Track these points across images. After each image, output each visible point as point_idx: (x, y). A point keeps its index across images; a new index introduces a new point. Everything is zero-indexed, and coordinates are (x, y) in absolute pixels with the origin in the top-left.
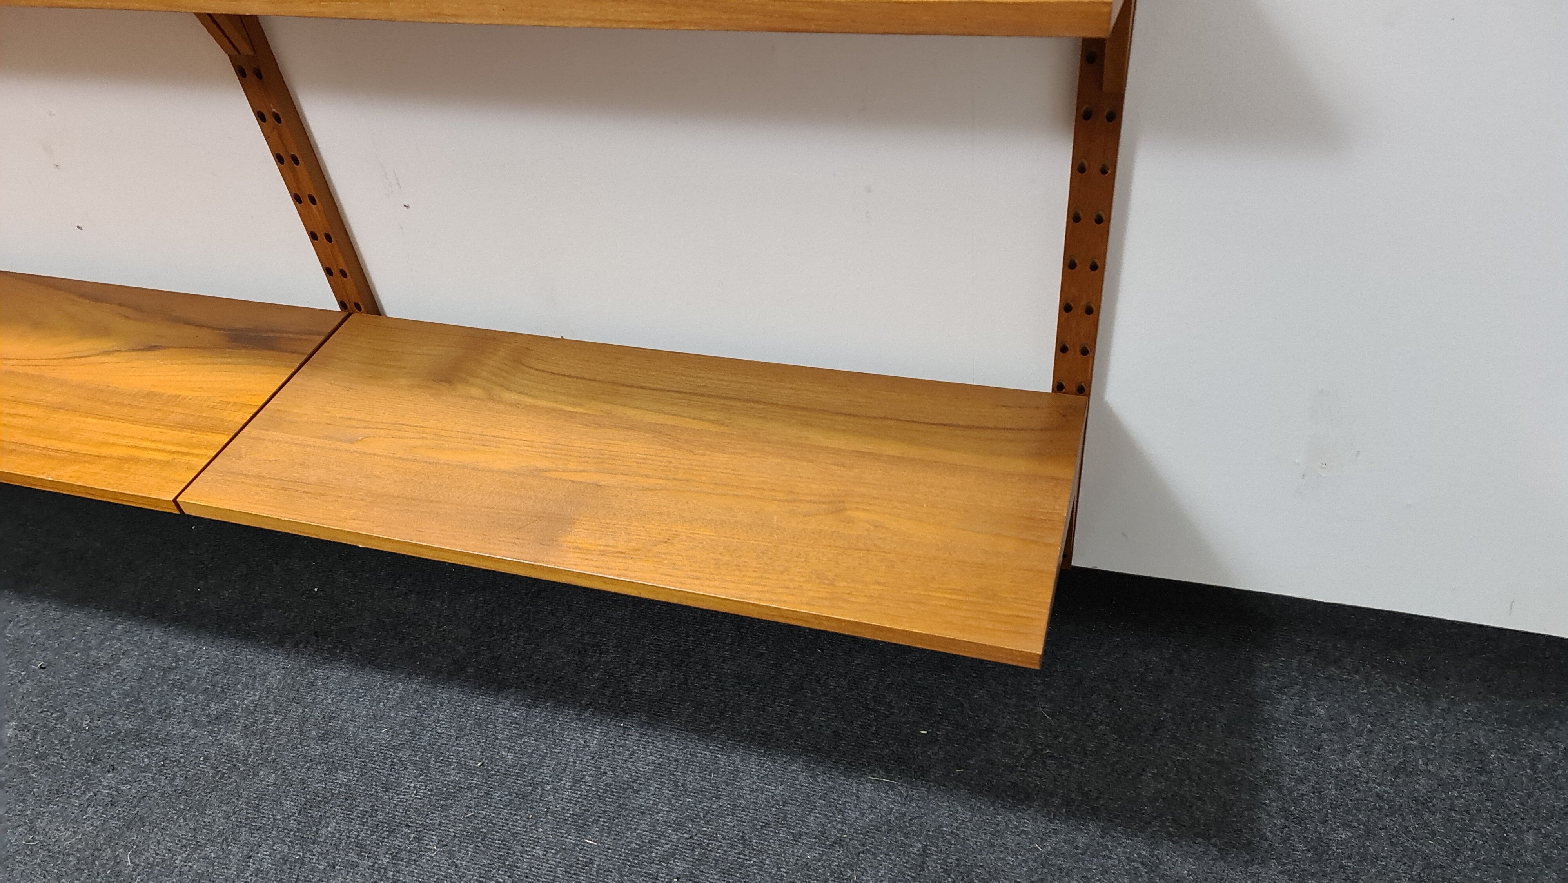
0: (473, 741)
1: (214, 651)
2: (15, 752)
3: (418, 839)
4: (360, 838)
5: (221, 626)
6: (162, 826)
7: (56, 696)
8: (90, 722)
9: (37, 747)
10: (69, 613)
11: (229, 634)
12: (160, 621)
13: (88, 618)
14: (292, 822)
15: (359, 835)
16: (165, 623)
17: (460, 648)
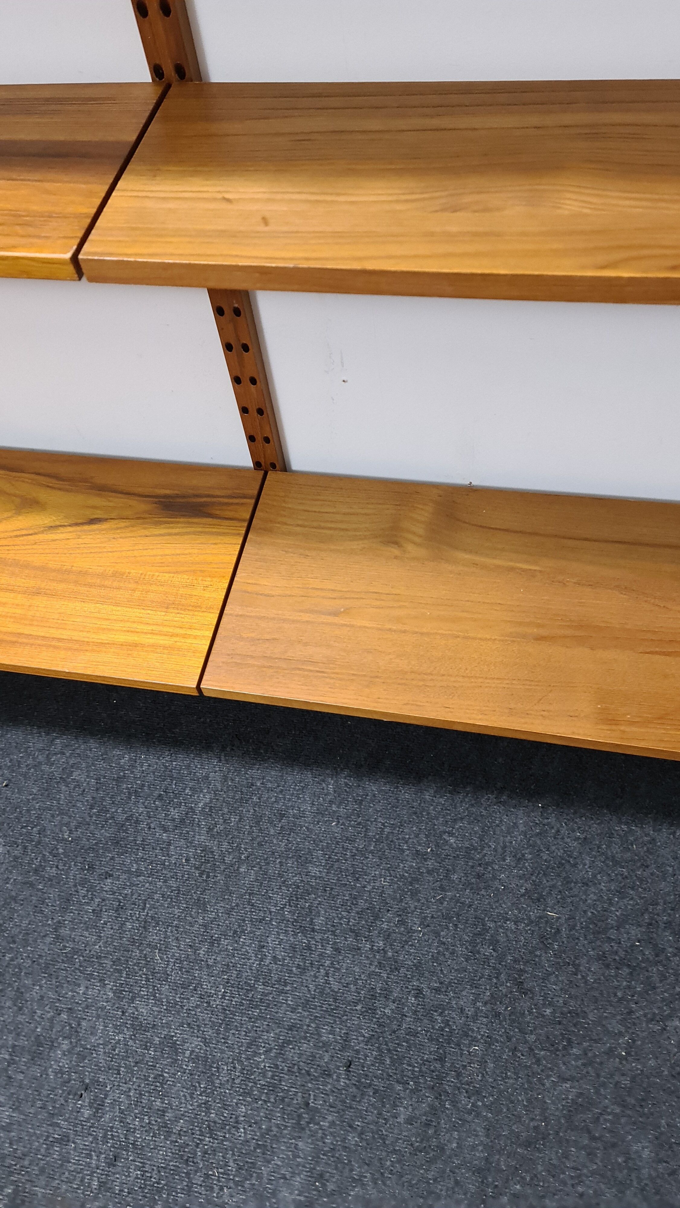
0: (414, 829)
1: (152, 760)
2: (14, 867)
3: (402, 922)
4: (351, 924)
5: (147, 734)
6: (174, 925)
7: (28, 811)
8: (70, 833)
9: (32, 860)
10: (7, 731)
11: (159, 741)
12: (92, 734)
13: (27, 735)
14: (286, 913)
15: (349, 921)
16: (97, 735)
17: (370, 741)
